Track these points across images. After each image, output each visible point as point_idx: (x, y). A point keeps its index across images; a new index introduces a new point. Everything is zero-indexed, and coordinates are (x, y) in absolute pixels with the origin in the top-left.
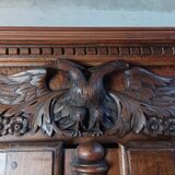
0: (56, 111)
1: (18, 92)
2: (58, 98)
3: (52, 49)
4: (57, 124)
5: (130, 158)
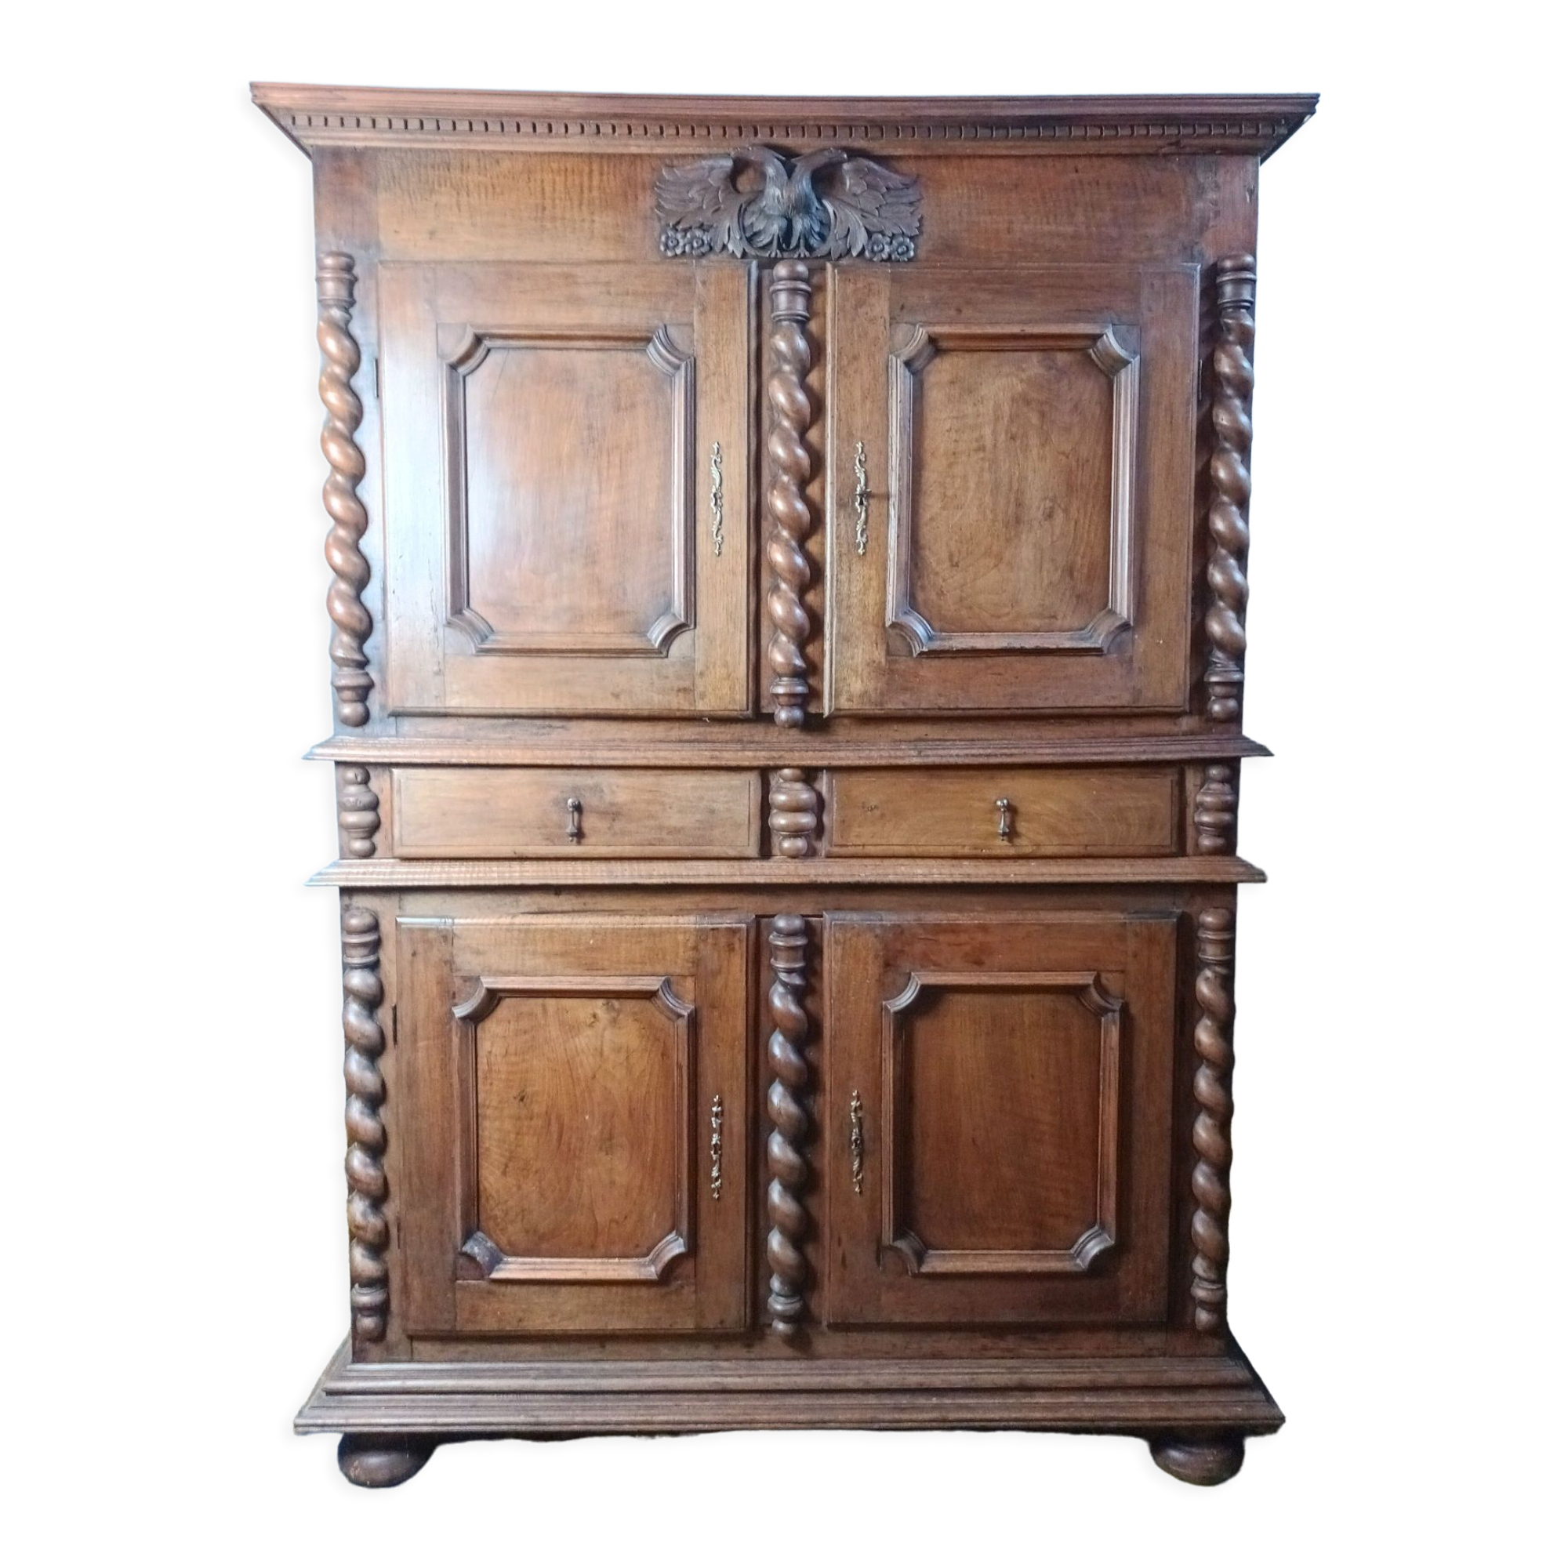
0: (747, 223)
1: (693, 193)
2: (749, 203)
3: (740, 128)
4: (750, 240)
5: (837, 277)
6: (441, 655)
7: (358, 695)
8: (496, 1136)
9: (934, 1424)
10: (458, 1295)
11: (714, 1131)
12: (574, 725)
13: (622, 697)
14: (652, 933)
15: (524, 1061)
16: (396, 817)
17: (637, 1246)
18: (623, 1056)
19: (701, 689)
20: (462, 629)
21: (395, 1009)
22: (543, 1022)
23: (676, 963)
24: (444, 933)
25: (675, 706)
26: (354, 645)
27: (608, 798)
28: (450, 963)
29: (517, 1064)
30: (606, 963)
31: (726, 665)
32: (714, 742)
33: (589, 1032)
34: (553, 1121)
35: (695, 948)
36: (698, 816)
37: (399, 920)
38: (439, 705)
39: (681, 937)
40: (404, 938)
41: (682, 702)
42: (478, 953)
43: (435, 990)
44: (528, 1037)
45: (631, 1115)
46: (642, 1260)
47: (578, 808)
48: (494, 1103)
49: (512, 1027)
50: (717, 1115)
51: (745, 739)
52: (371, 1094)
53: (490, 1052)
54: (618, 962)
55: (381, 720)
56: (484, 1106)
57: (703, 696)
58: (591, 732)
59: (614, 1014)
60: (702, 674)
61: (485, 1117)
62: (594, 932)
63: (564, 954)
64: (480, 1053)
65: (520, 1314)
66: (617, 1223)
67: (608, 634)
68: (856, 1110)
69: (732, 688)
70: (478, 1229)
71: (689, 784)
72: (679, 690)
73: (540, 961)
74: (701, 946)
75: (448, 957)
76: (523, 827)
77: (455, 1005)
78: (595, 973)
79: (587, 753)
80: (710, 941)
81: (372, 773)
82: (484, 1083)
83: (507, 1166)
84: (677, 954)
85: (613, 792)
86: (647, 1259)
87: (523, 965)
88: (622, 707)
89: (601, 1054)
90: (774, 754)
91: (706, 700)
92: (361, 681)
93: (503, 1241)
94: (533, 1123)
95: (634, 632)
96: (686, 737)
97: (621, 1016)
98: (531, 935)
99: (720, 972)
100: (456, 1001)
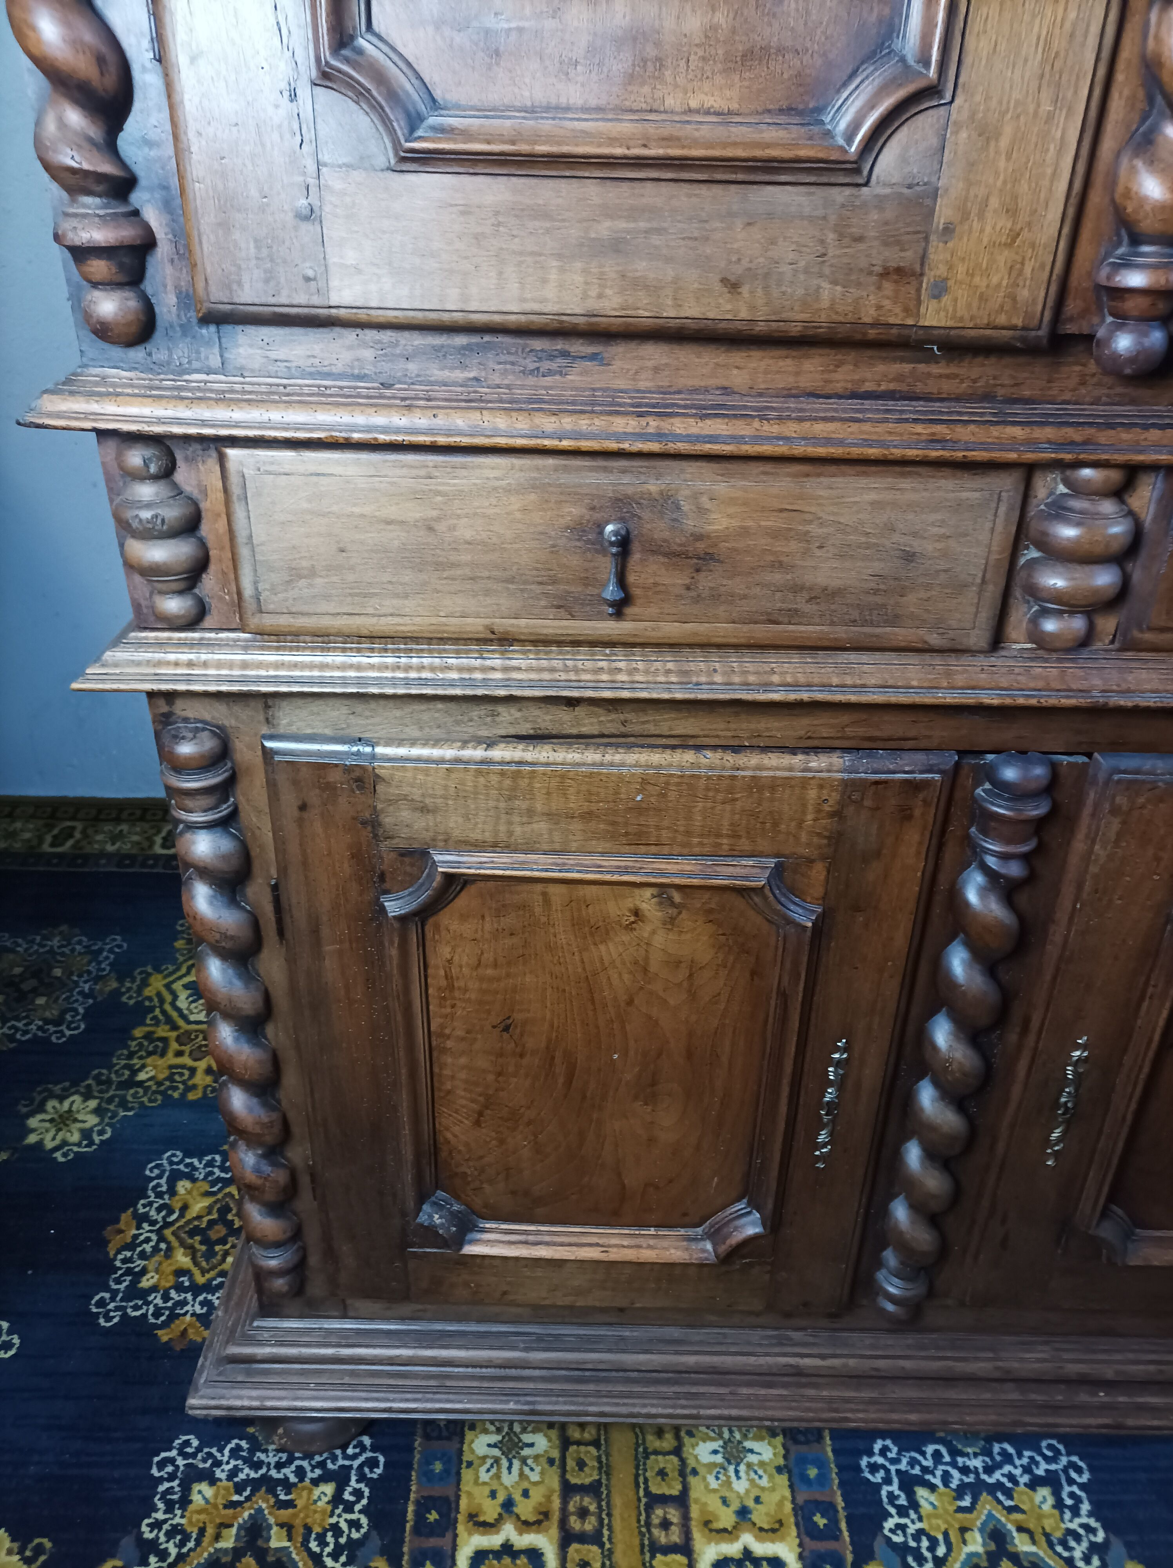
6: (312, 168)
7: (121, 266)
8: (462, 1075)
9: (1104, 1431)
10: (412, 1264)
11: (831, 1084)
12: (618, 351)
13: (745, 290)
14: (755, 785)
15: (508, 975)
16: (244, 552)
17: (685, 1215)
18: (682, 974)
19: (942, 270)
20: (360, 95)
21: (275, 888)
22: (544, 919)
23: (796, 837)
24: (357, 773)
25: (868, 315)
26: (95, 132)
27: (690, 523)
28: (373, 824)
29: (499, 980)
30: (664, 833)
31: (1012, 211)
32: (927, 398)
33: (625, 937)
34: (558, 1061)
35: (837, 814)
36: (877, 567)
37: (269, 744)
38: (316, 300)
39: (812, 794)
40: (282, 779)
41: (887, 303)
42: (424, 809)
43: (346, 868)
44: (515, 940)
45: (689, 1055)
46: (691, 1232)
47: (624, 543)
48: (460, 1033)
49: (488, 926)
50: (838, 1064)
51: (1000, 392)
52: (247, 1017)
53: (450, 961)
54: (688, 833)
55: (185, 329)
56: (441, 1035)
57: (940, 290)
58: (656, 369)
59: (673, 911)
60: (948, 230)
61: (444, 1050)
62: (645, 781)
63: (588, 816)
64: (432, 961)
65: (505, 1288)
66: (657, 1188)
67: (725, 116)
68: (1076, 1064)
69: (1015, 270)
70: (437, 1188)
71: (873, 496)
72: (885, 274)
73: (541, 826)
74: (850, 810)
75: (367, 815)
76: (511, 580)
77: (387, 892)
78: (643, 849)
79: (653, 424)
80: (868, 803)
81: (179, 456)
82: (441, 1006)
83: (480, 1114)
84: (800, 824)
85: (701, 511)
86: (699, 1230)
87: (510, 833)
88: (744, 314)
89: (645, 970)
90: (1075, 434)
91: (946, 299)
92: (124, 234)
93: (477, 1202)
94: (525, 1061)
95: (789, 110)
96: (869, 386)
97: (684, 915)
98: (523, 783)
99: (878, 854)
100: (387, 886)
